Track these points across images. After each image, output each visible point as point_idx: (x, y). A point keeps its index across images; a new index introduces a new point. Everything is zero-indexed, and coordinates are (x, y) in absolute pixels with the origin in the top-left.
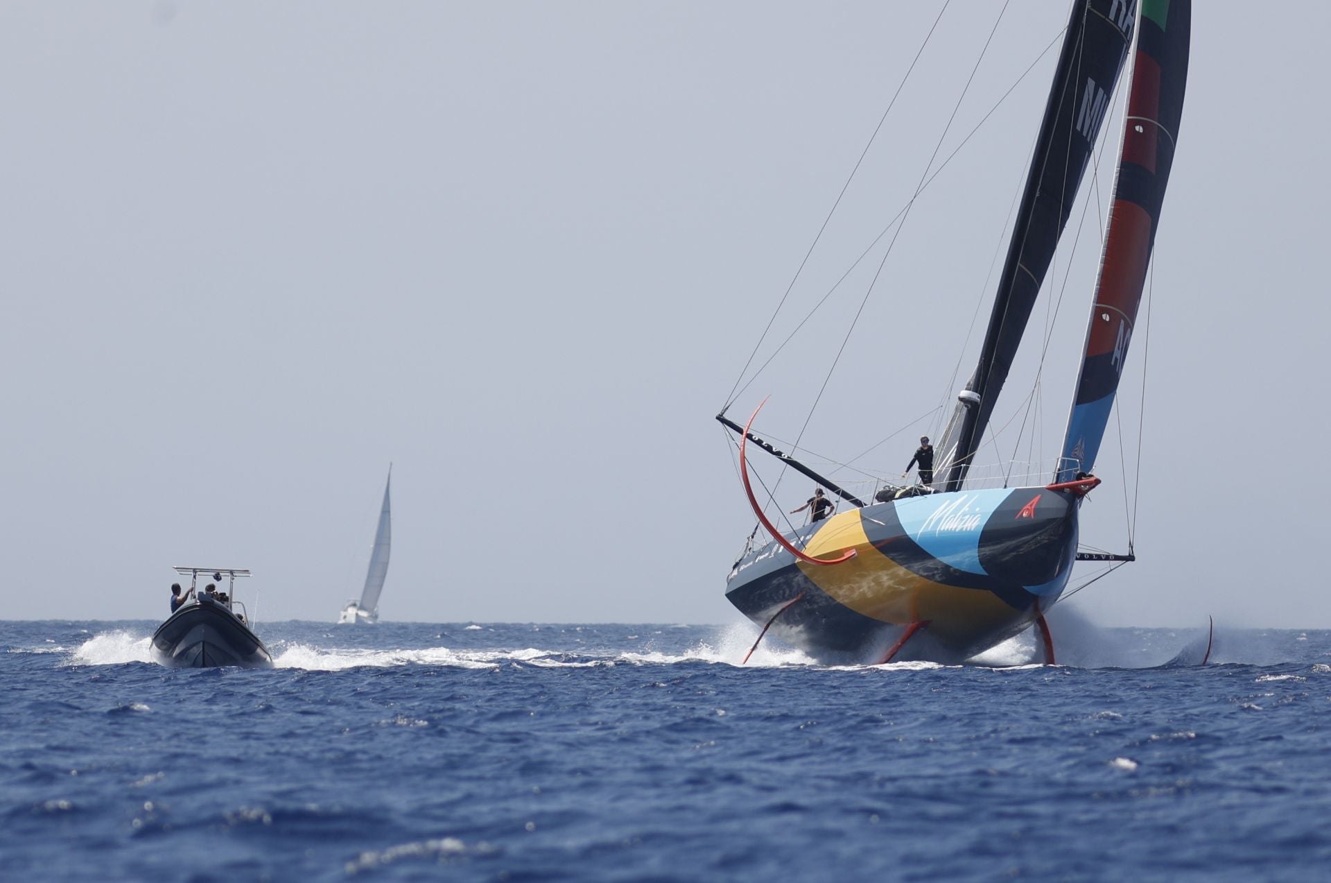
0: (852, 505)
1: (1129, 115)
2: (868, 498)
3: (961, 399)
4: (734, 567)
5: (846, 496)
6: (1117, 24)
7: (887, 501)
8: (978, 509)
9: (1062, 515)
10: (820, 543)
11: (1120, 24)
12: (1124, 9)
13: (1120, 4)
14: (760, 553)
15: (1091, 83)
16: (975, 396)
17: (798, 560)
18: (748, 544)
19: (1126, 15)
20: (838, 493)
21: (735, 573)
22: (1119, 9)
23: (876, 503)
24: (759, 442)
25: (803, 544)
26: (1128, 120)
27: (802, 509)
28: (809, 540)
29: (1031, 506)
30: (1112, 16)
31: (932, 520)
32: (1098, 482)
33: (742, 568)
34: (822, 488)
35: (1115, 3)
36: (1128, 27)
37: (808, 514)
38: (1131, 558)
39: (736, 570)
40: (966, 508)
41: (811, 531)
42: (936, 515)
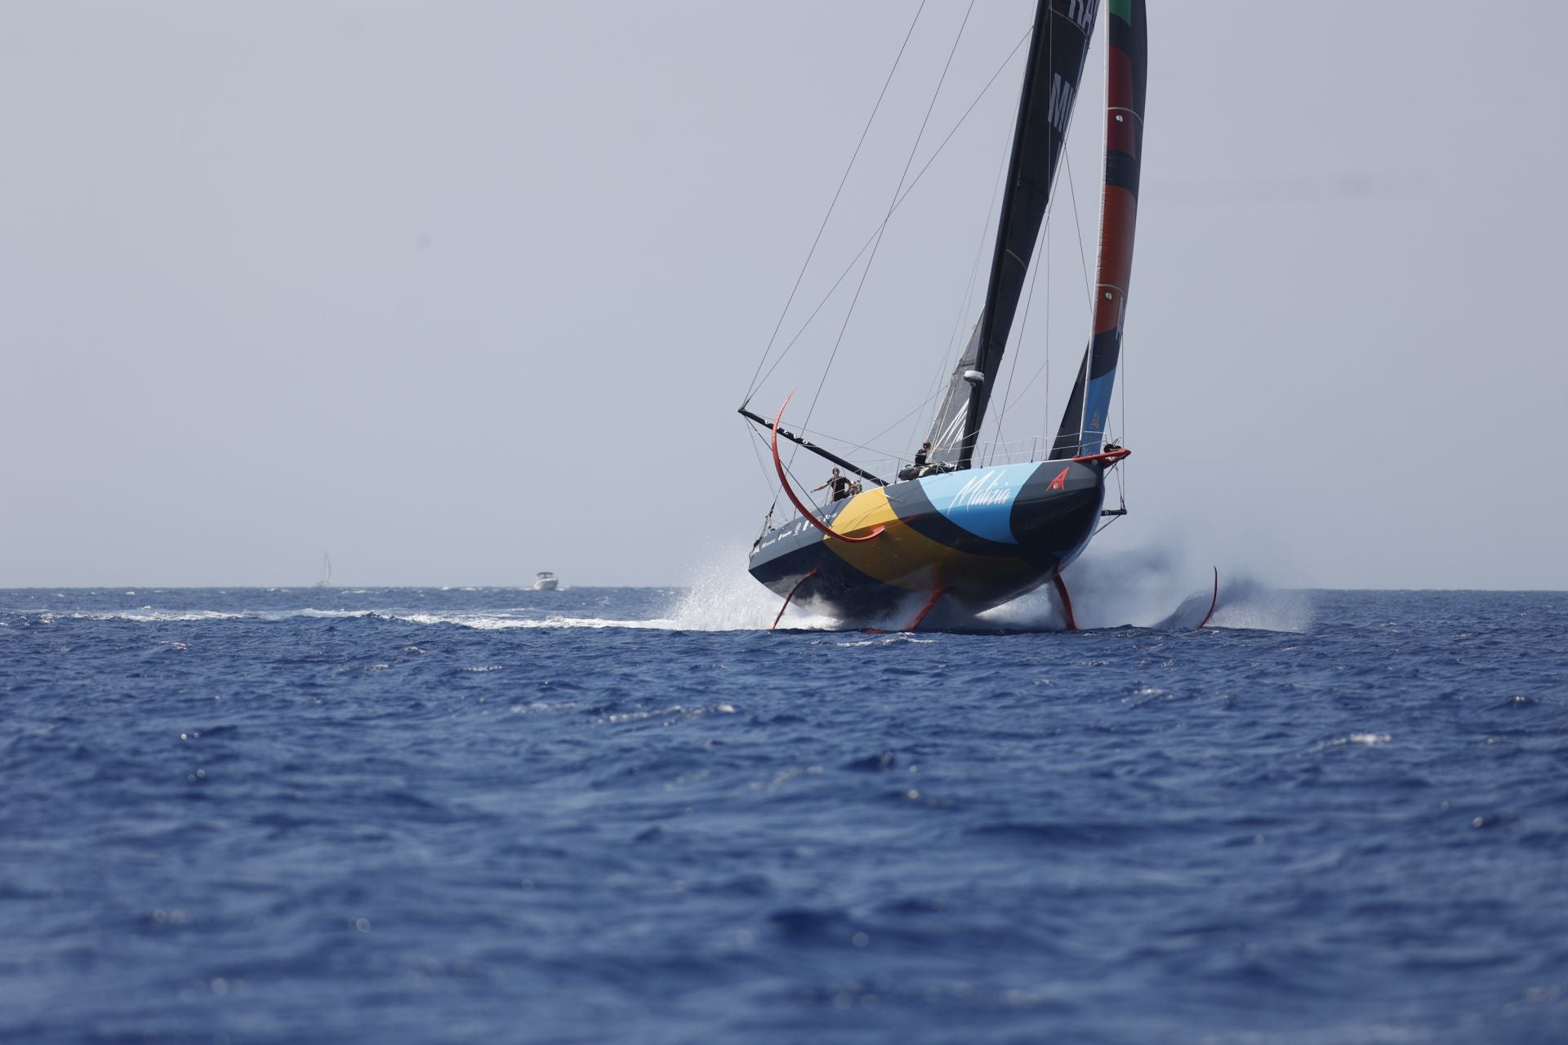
0: (874, 484)
1: (1109, 106)
2: (891, 477)
3: (967, 379)
4: (755, 545)
5: (866, 476)
6: (1076, 21)
7: (910, 479)
8: (1007, 484)
9: (1092, 485)
10: (845, 522)
11: (1079, 22)
12: (1081, 7)
13: (1077, 3)
14: (782, 531)
15: (1058, 78)
16: (979, 375)
17: (826, 537)
18: (766, 523)
19: (1084, 13)
20: (858, 473)
21: (757, 550)
22: (1077, 8)
23: (900, 482)
24: (790, 436)
25: (829, 522)
26: (1109, 111)
27: (822, 488)
28: (835, 518)
29: (1061, 478)
30: (1071, 15)
31: (961, 496)
32: (1127, 453)
33: (764, 546)
34: (839, 467)
35: (1073, 3)
36: (1087, 23)
37: (830, 491)
38: (1122, 512)
39: (758, 547)
40: (994, 483)
41: (836, 510)
42: (965, 490)
